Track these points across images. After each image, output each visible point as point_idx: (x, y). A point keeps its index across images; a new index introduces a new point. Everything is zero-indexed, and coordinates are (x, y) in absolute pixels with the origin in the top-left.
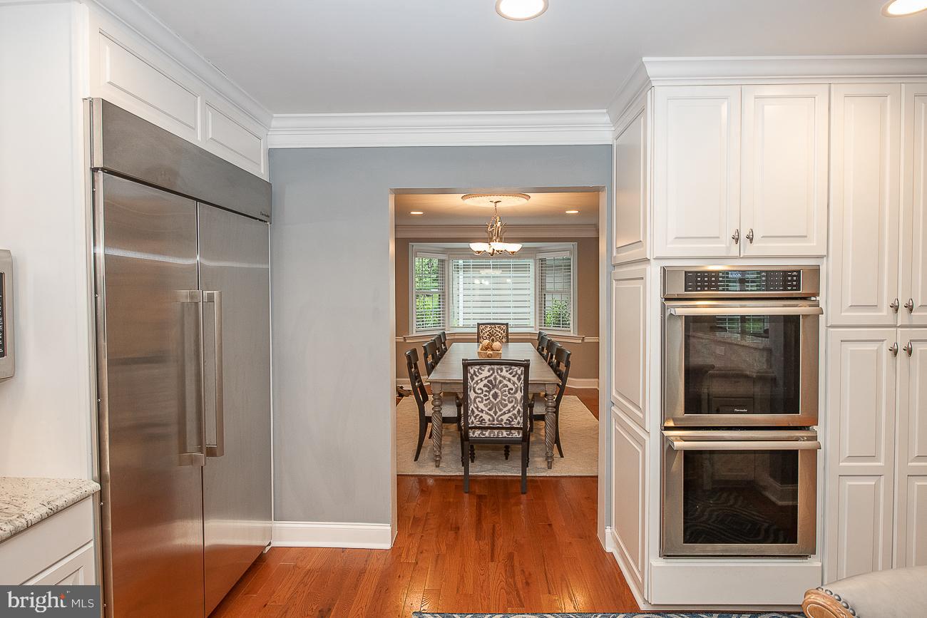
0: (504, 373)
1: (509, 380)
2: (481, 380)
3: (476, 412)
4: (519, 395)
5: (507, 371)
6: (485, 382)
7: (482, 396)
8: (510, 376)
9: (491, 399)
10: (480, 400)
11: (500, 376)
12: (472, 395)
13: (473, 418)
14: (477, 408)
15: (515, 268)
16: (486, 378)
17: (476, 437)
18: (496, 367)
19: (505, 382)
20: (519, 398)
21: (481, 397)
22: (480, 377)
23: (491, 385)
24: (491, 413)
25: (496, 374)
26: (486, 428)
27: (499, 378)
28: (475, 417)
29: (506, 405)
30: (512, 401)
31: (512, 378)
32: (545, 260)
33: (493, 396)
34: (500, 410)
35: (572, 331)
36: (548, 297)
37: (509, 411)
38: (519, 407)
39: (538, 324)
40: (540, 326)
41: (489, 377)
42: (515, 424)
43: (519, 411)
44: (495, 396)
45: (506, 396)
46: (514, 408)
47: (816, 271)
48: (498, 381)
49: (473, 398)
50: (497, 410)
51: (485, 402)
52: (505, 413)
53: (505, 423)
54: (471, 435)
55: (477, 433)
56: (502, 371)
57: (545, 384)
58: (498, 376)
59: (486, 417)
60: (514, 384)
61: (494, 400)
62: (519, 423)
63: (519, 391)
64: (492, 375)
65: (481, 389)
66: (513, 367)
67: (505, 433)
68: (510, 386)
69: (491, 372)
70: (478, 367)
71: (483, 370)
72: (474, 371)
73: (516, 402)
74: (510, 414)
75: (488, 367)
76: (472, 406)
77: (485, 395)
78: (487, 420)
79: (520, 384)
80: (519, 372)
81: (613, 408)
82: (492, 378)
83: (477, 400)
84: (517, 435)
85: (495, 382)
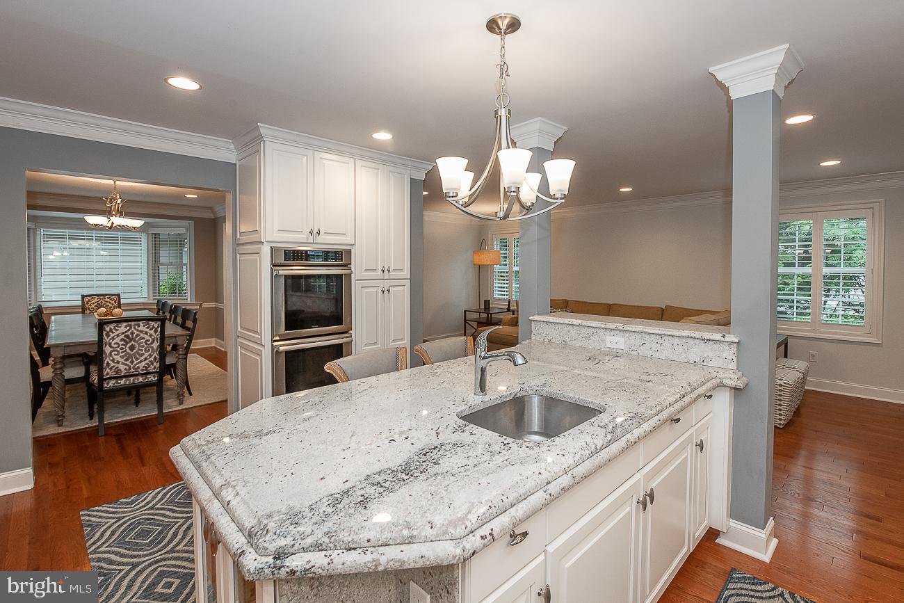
0: (141, 328)
1: (146, 333)
2: (118, 336)
3: (112, 364)
4: (156, 345)
5: (144, 326)
6: (122, 337)
7: (118, 349)
8: (147, 330)
9: (128, 350)
10: (116, 353)
11: (137, 330)
12: (107, 349)
13: (108, 370)
14: (113, 360)
15: (123, 240)
16: (123, 333)
17: (110, 387)
18: (133, 323)
19: (142, 335)
20: (155, 347)
21: (116, 351)
22: (117, 333)
23: (128, 339)
24: (128, 363)
25: (133, 329)
26: (121, 377)
27: (136, 332)
28: (111, 369)
29: (143, 354)
30: (149, 350)
31: (149, 332)
32: (159, 235)
33: (129, 348)
34: (137, 359)
35: (189, 299)
36: (163, 270)
37: (146, 359)
38: (155, 354)
39: (151, 295)
40: (154, 296)
41: (126, 332)
42: (151, 369)
43: (155, 358)
44: (132, 348)
45: (143, 346)
46: (150, 356)
47: (349, 252)
48: (135, 335)
49: (108, 352)
50: (134, 359)
51: (121, 354)
52: (141, 361)
53: (142, 370)
54: (105, 385)
55: (112, 383)
56: (139, 326)
57: (175, 337)
58: (135, 331)
59: (122, 367)
60: (151, 335)
61: (130, 352)
62: (155, 368)
63: (156, 342)
64: (129, 330)
65: (117, 343)
66: (150, 322)
67: (141, 379)
68: (147, 337)
69: (128, 328)
70: (114, 325)
71: (120, 327)
72: (111, 329)
73: (153, 351)
74: (147, 362)
75: (125, 324)
76: (108, 360)
77: (122, 349)
78: (123, 370)
79: (157, 335)
80: (156, 326)
81: (238, 340)
82: (129, 333)
83: (113, 354)
84: (152, 378)
85: (132, 336)
